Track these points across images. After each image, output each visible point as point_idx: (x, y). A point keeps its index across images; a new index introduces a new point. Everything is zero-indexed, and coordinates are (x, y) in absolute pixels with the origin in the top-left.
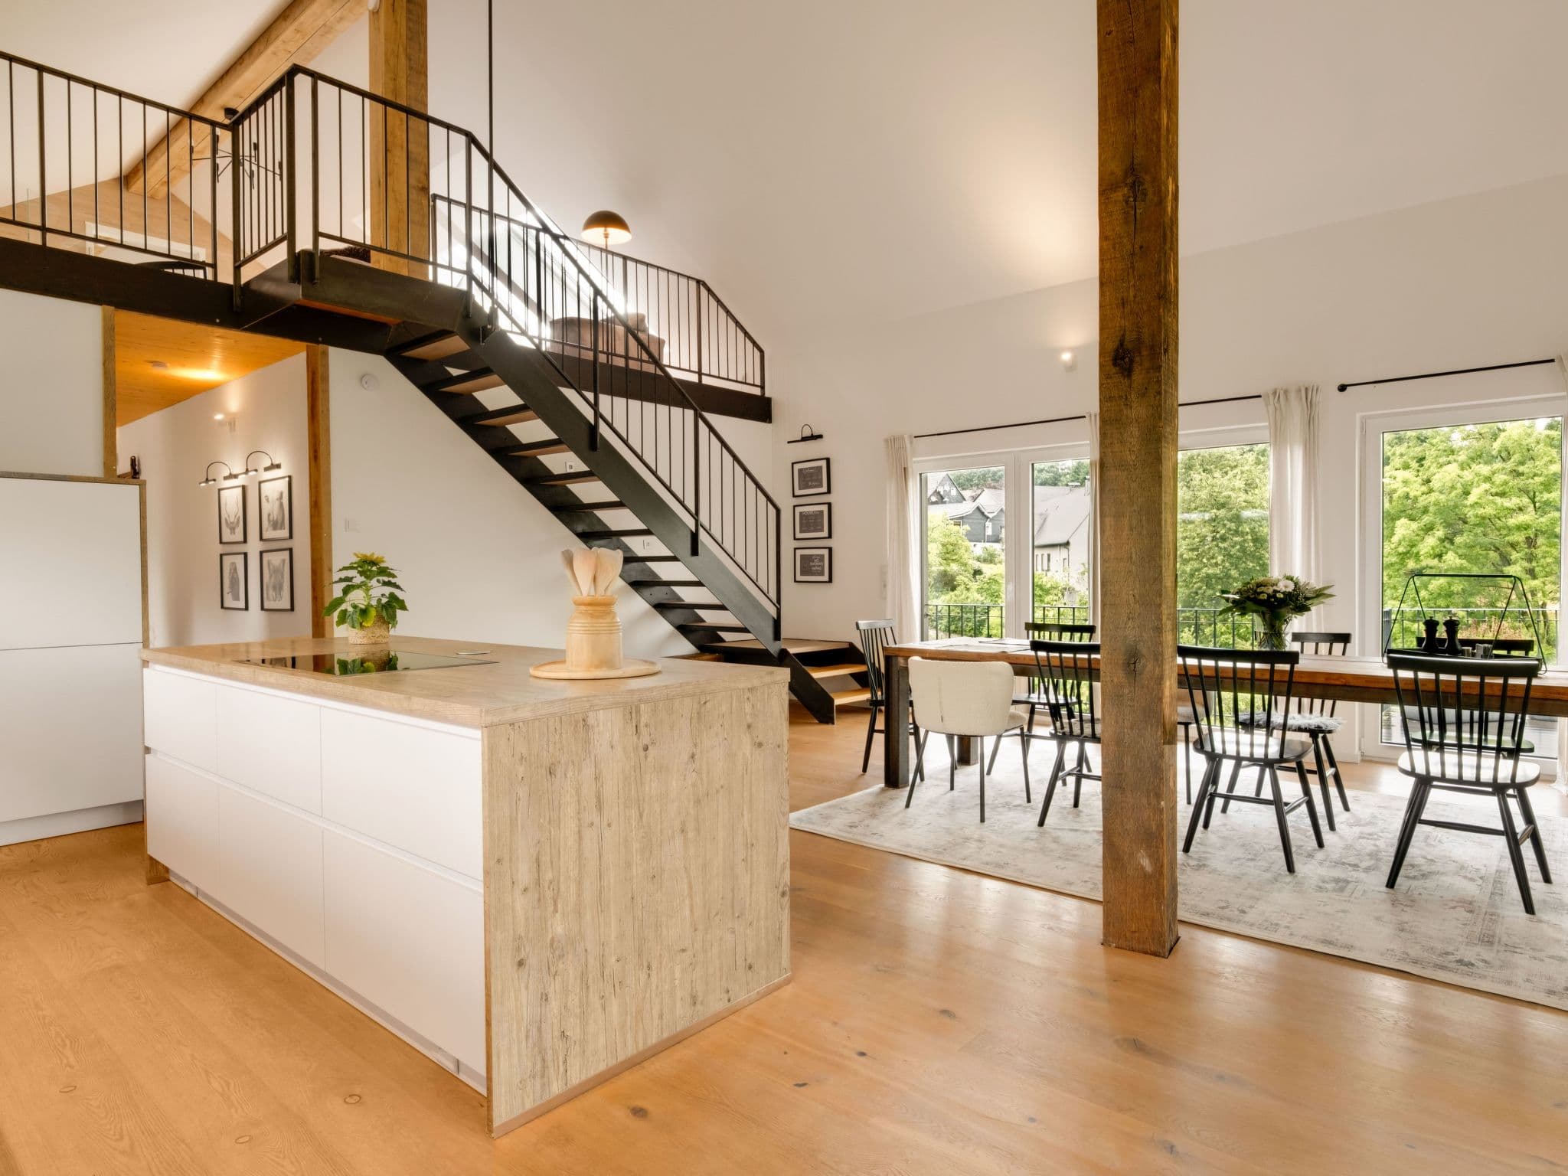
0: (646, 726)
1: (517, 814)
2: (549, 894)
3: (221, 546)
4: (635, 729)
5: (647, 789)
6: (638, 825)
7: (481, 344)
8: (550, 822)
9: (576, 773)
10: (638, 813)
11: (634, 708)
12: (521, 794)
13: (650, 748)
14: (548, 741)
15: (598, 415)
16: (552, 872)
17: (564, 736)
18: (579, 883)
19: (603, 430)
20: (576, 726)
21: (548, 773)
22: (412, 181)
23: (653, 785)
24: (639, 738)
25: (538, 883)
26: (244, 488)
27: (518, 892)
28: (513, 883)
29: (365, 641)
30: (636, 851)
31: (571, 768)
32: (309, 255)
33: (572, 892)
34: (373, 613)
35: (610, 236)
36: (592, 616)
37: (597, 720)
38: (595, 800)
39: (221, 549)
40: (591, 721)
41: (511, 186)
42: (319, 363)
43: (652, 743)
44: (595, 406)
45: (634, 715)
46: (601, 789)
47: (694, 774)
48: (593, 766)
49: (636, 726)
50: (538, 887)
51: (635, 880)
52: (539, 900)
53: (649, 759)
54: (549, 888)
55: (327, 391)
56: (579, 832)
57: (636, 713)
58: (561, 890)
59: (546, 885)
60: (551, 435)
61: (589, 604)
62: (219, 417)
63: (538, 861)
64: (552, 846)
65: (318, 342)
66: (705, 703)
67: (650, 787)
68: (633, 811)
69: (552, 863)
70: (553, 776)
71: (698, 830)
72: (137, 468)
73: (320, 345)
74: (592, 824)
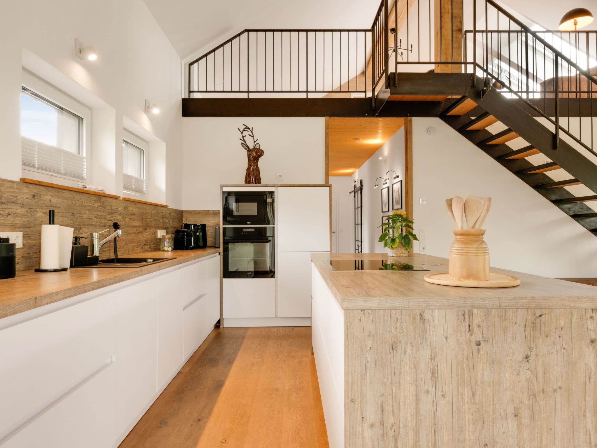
0: (479, 327)
1: (366, 372)
2: (391, 433)
3: (382, 213)
4: (467, 327)
5: (479, 375)
6: (471, 402)
7: (482, 99)
8: (392, 383)
9: (414, 352)
10: (470, 392)
11: (467, 311)
12: (369, 359)
13: (482, 344)
14: (391, 325)
15: (558, 127)
16: (394, 418)
17: (404, 324)
18: (417, 432)
19: (562, 135)
20: (414, 318)
21: (391, 348)
22: (454, 28)
23: (485, 372)
24: (471, 335)
25: (382, 423)
26: (388, 188)
27: (366, 426)
28: (363, 418)
29: (394, 255)
30: (469, 421)
31: (409, 348)
32: (393, 74)
33: (410, 437)
34: (397, 240)
35: (578, 24)
36: (464, 243)
37: (432, 316)
38: (430, 375)
39: (382, 214)
40: (428, 315)
41: (500, 9)
42: (408, 126)
43: (485, 341)
44: (556, 123)
45: (467, 317)
46: (436, 367)
47: (529, 372)
48: (429, 349)
49: (469, 325)
50: (382, 425)
51: (467, 443)
52: (383, 435)
53: (481, 353)
54: (391, 429)
55: (411, 138)
56: (417, 395)
57: (469, 315)
58: (400, 432)
59: (389, 428)
60: (527, 144)
61: (462, 235)
62: (380, 158)
63: (382, 407)
64: (394, 400)
65: (408, 116)
66: (541, 316)
67: (483, 374)
68: (466, 389)
69: (393, 413)
70: (395, 351)
71: (533, 419)
72: (362, 184)
73: (409, 117)
74: (428, 392)
